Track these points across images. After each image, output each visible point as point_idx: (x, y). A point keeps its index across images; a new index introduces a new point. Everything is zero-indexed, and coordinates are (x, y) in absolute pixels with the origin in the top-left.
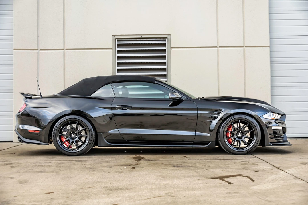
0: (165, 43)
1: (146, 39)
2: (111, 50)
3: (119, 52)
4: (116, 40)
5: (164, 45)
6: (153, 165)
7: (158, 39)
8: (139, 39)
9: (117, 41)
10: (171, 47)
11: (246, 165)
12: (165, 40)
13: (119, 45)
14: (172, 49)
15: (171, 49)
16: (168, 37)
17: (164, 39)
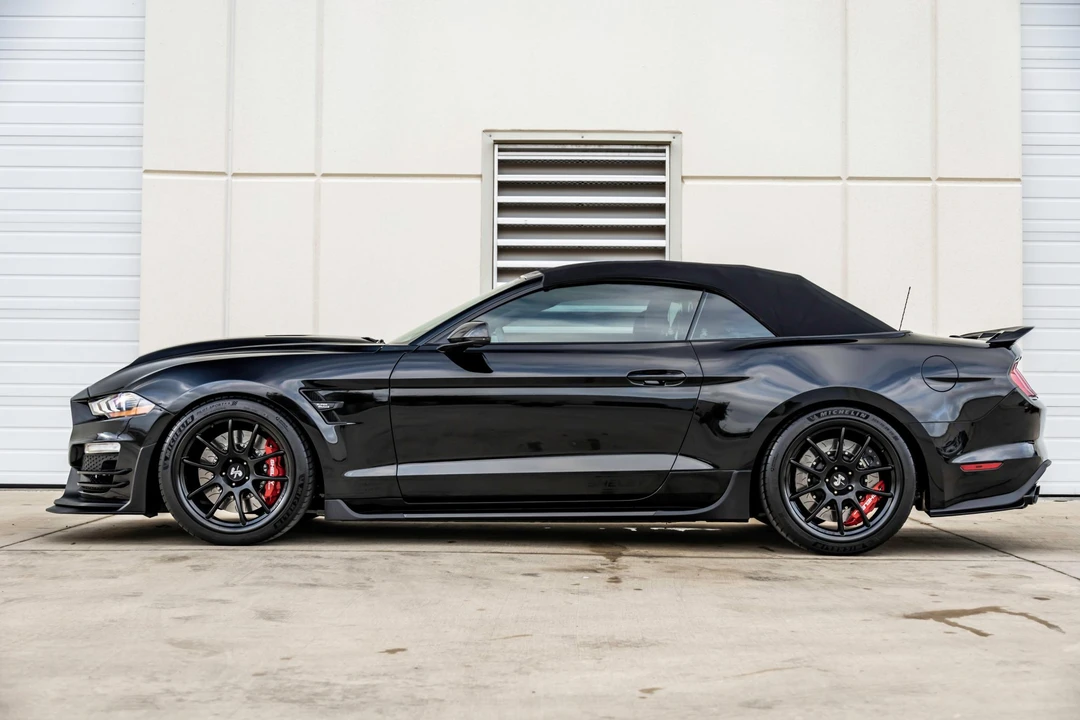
0: (664, 162)
1: (597, 147)
2: (477, 181)
3: (503, 186)
4: (497, 147)
5: (660, 166)
6: (674, 572)
7: (639, 147)
8: (574, 147)
9: (500, 150)
10: (684, 175)
11: (992, 580)
12: (664, 151)
13: (504, 165)
14: (688, 183)
15: (682, 181)
16: (674, 142)
17: (660, 146)
